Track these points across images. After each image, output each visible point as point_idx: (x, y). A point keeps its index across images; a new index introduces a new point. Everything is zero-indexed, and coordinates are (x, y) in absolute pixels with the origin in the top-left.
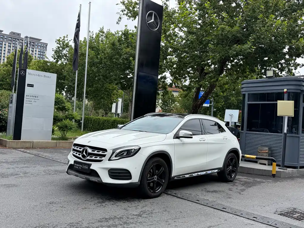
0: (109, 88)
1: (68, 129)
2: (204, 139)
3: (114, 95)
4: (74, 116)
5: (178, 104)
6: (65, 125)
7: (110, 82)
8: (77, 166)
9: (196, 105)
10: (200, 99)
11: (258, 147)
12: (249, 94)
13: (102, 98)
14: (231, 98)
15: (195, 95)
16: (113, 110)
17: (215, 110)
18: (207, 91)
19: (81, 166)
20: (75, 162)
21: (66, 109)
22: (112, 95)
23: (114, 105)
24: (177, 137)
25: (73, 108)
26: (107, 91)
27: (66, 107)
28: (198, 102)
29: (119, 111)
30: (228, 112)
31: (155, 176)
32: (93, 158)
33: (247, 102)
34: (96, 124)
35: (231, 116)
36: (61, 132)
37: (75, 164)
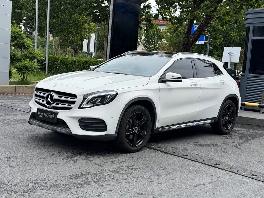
0: (78, 20)
1: (29, 71)
2: (196, 83)
3: (84, 29)
4: (35, 55)
5: (165, 41)
6: (24, 66)
7: (80, 12)
8: (41, 115)
9: (187, 42)
10: (193, 35)
11: (262, 93)
12: (254, 27)
13: (71, 33)
14: (232, 33)
15: (187, 29)
16: (85, 49)
17: (211, 48)
18: (202, 24)
19: (46, 115)
20: (38, 110)
21: (25, 46)
22: (82, 29)
23: (85, 42)
24: (163, 80)
25: (35, 46)
26: (76, 24)
27: (26, 44)
28: (191, 38)
29: (92, 50)
30: (227, 50)
31: (136, 127)
32: (60, 105)
33: (251, 38)
34: (64, 65)
35: (231, 55)
36: (21, 74)
37: (38, 113)
